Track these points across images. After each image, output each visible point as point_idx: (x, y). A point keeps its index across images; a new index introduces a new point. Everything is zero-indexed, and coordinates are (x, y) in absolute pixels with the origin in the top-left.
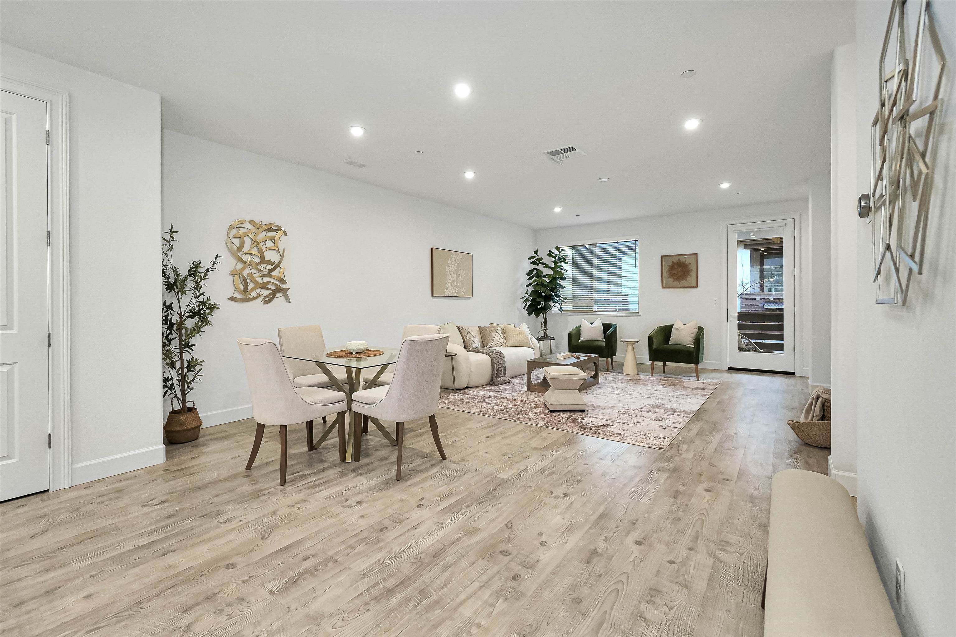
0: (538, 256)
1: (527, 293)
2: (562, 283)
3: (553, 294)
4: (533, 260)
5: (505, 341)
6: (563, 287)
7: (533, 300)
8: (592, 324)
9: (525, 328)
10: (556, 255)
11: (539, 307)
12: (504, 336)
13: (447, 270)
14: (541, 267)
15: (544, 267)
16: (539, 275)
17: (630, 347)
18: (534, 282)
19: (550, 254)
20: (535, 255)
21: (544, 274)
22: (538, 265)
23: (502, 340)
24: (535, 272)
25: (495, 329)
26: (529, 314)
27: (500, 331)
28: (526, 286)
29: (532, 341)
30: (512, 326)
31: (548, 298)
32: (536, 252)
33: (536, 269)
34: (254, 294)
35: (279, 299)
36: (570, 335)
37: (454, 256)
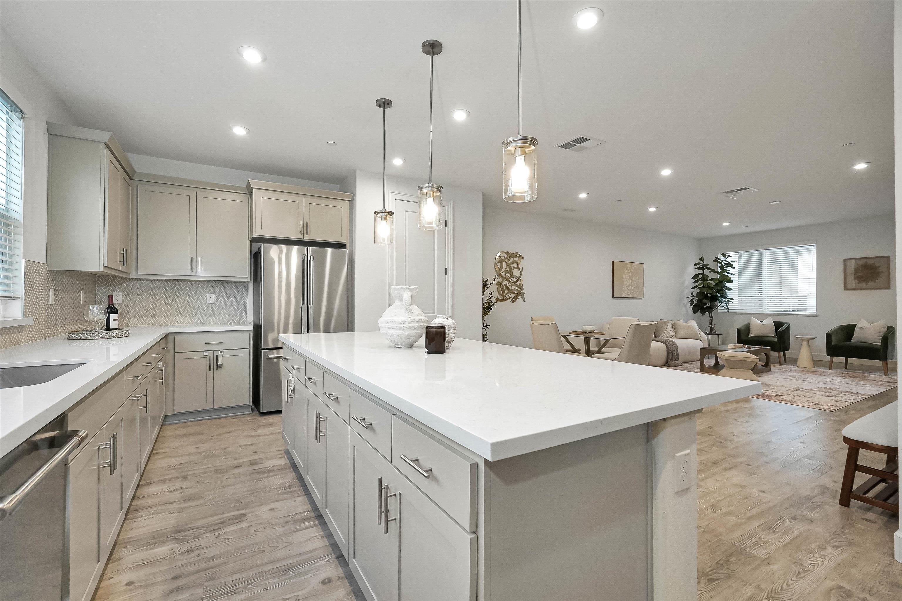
0: (704, 262)
1: (692, 294)
2: (728, 285)
3: (719, 295)
4: (698, 266)
5: (675, 333)
6: (730, 289)
7: (699, 301)
8: (762, 322)
9: (693, 323)
10: (722, 261)
11: (705, 307)
12: (674, 329)
13: (624, 277)
14: (706, 272)
15: (710, 272)
16: (705, 278)
17: (805, 343)
18: (700, 284)
19: (716, 260)
20: (701, 262)
21: (710, 278)
22: (703, 270)
23: (672, 333)
24: (700, 276)
25: (666, 323)
26: (695, 312)
27: (670, 326)
28: (692, 288)
29: (700, 334)
30: (681, 322)
31: (714, 299)
32: (701, 259)
33: (701, 274)
34: (507, 297)
35: (520, 299)
36: (739, 331)
37: (629, 266)
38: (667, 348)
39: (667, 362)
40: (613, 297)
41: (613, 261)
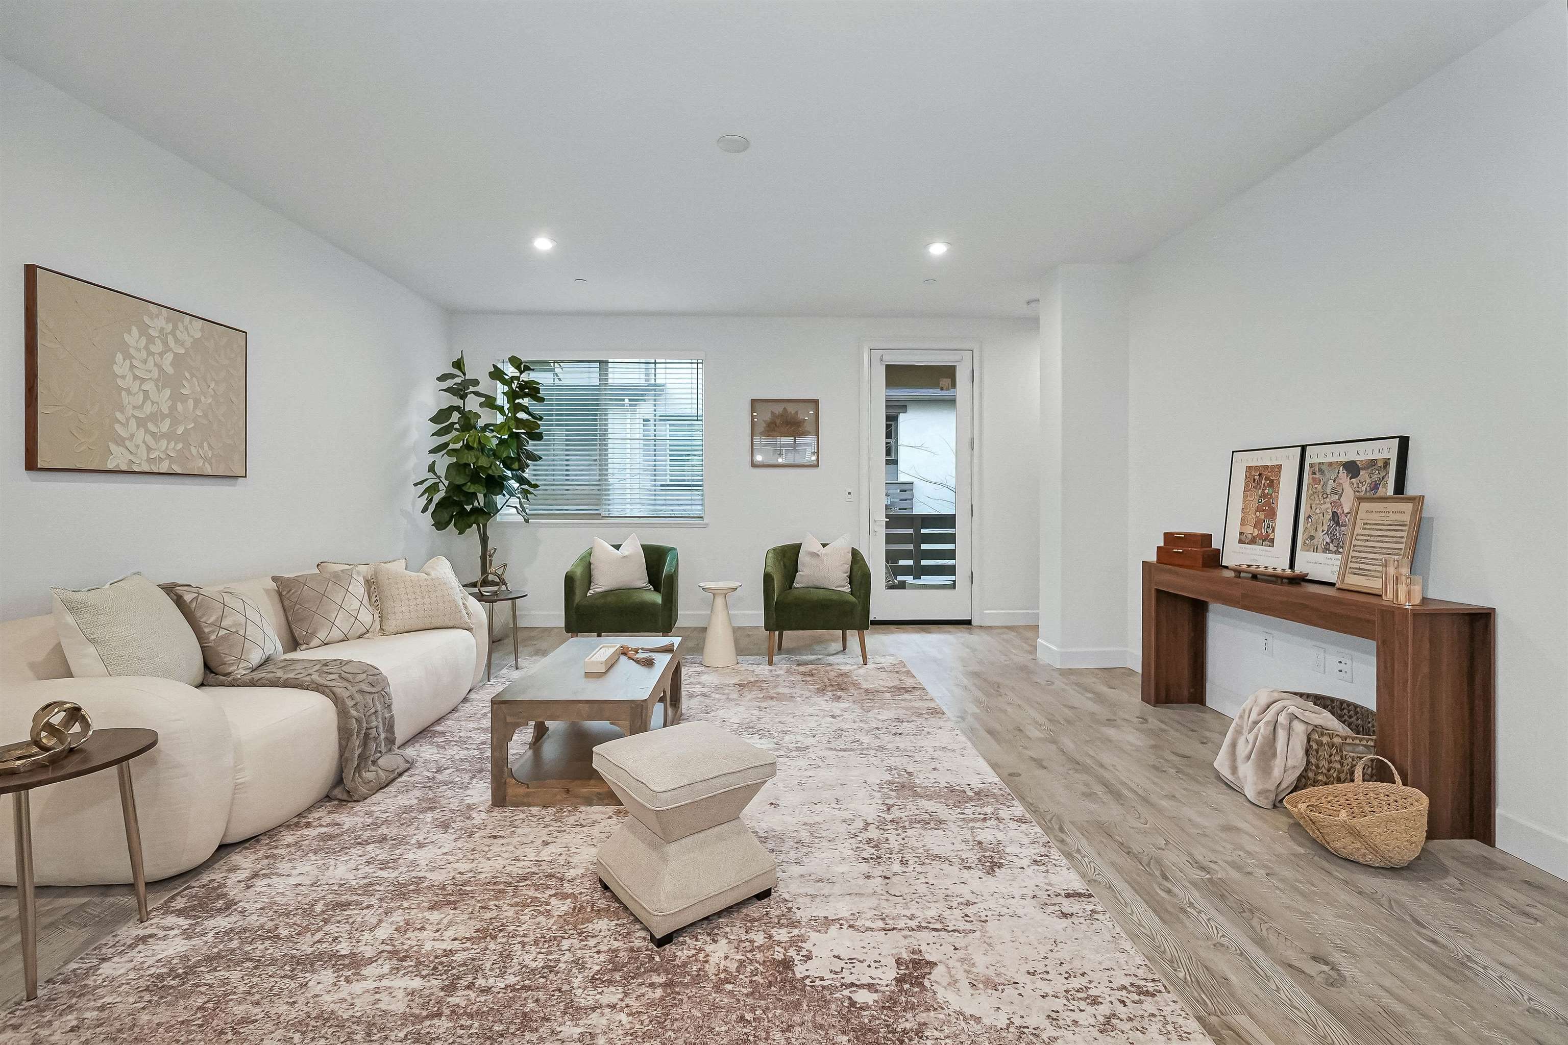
0: (464, 374)
1: (432, 468)
2: (531, 446)
3: (509, 473)
4: (449, 383)
5: (377, 616)
6: (535, 458)
7: (454, 488)
8: (617, 547)
9: (443, 569)
10: (513, 378)
11: (468, 508)
12: (373, 599)
13: (121, 367)
14: (472, 404)
15: (481, 405)
16: (468, 422)
17: (719, 601)
18: (455, 440)
19: (497, 374)
20: (456, 372)
21: (481, 423)
22: (463, 397)
23: (366, 617)
24: (455, 416)
25: (339, 580)
26: (440, 525)
27: (358, 588)
28: (430, 452)
29: (466, 608)
30: (398, 567)
31: (495, 484)
32: (458, 365)
33: (457, 409)
36: (569, 580)
37: (158, 323)
38: (343, 713)
39: (339, 781)
40: (31, 464)
41: (31, 272)
